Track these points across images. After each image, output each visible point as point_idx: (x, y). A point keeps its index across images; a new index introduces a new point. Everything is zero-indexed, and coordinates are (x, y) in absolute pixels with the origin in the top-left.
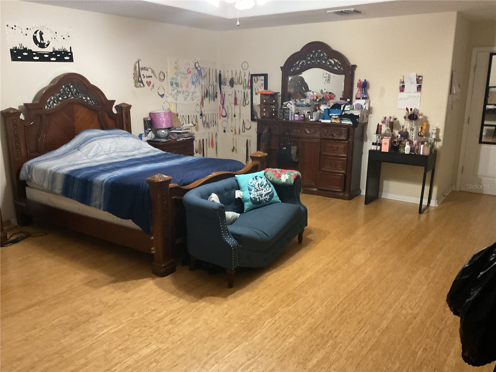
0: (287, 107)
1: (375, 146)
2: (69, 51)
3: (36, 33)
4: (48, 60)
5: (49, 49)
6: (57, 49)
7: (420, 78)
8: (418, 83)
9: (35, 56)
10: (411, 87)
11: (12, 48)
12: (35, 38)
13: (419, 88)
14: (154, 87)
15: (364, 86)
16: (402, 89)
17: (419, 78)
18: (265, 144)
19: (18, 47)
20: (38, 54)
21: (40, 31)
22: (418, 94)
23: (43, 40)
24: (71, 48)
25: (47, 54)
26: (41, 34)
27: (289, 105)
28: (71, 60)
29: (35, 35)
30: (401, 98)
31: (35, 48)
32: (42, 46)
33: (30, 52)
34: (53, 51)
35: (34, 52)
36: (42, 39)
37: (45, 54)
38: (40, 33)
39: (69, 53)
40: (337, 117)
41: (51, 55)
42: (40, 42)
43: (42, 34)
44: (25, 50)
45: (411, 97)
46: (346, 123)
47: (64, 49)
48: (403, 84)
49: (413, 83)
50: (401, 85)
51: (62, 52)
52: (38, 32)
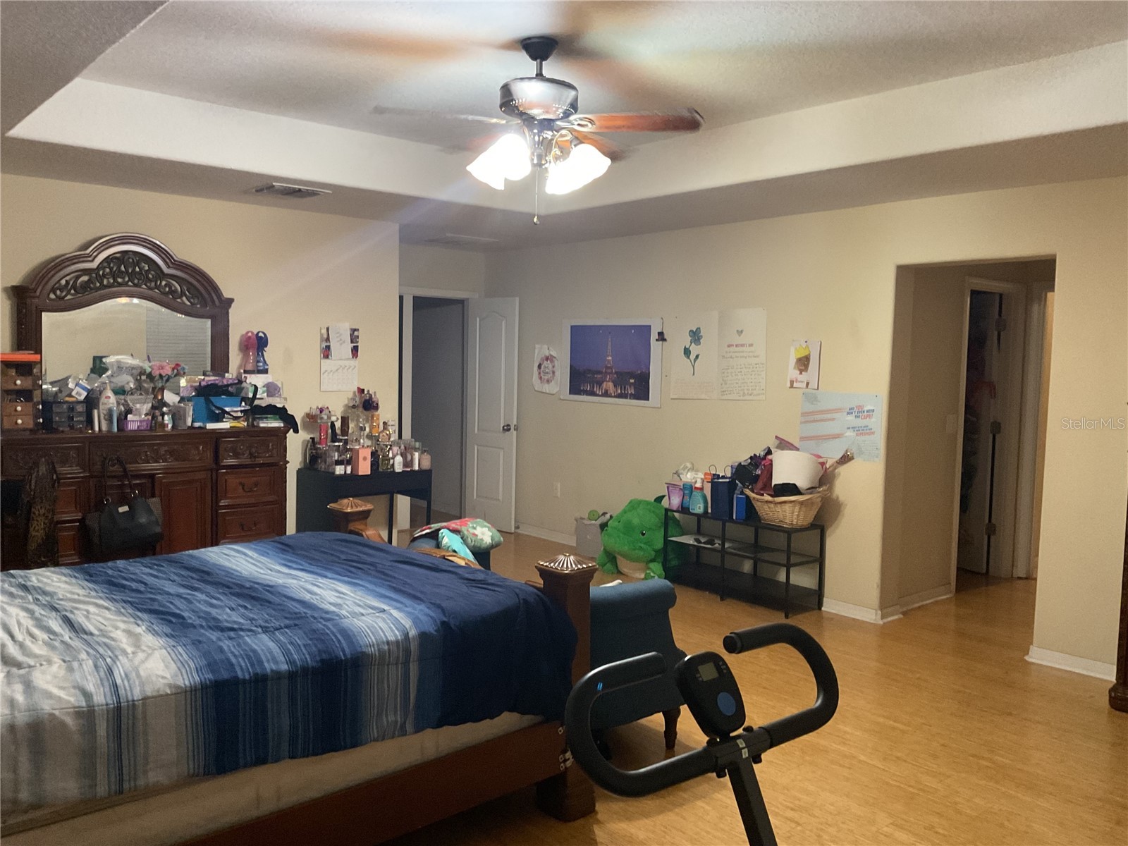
0: (73, 397)
1: (343, 466)
7: (356, 333)
8: (352, 342)
10: (341, 348)
13: (355, 350)
15: (257, 344)
16: (326, 354)
17: (354, 333)
18: (48, 507)
22: (353, 363)
27: (77, 393)
30: (326, 371)
40: (239, 414)
45: (344, 368)
46: (270, 425)
48: (328, 344)
49: (344, 342)
50: (324, 345)
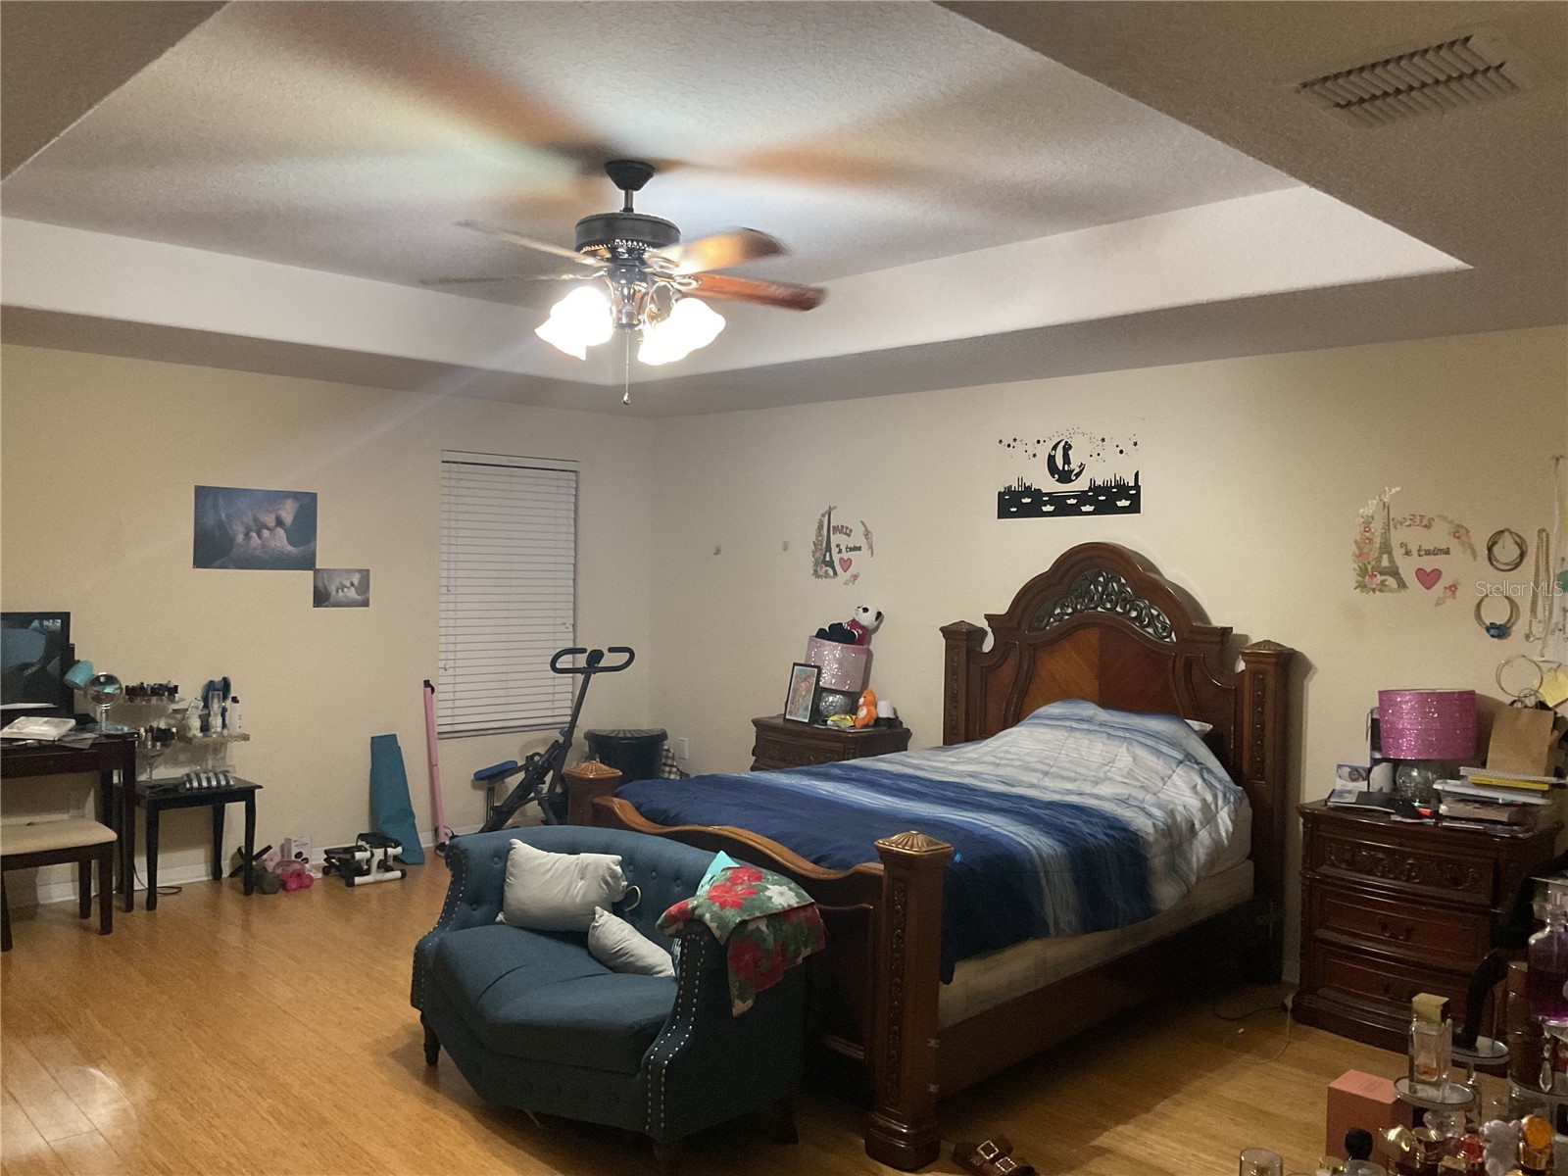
2: (1132, 484)
3: (1055, 448)
4: (1074, 511)
5: (1081, 485)
6: (1099, 482)
9: (1045, 503)
11: (1003, 490)
12: (1051, 459)
14: (1458, 594)
19: (1015, 485)
20: (1054, 499)
21: (1066, 442)
23: (1069, 463)
24: (1137, 475)
25: (1074, 497)
26: (1067, 448)
28: (1134, 508)
29: (1053, 453)
31: (1049, 485)
32: (1065, 477)
33: (1037, 495)
34: (1090, 487)
35: (1046, 494)
36: (1067, 460)
37: (1069, 497)
38: (1064, 447)
39: (1132, 488)
41: (1083, 497)
42: (1061, 468)
43: (1070, 447)
44: (1028, 491)
47: (1118, 478)
51: (1114, 488)
52: (1060, 447)
